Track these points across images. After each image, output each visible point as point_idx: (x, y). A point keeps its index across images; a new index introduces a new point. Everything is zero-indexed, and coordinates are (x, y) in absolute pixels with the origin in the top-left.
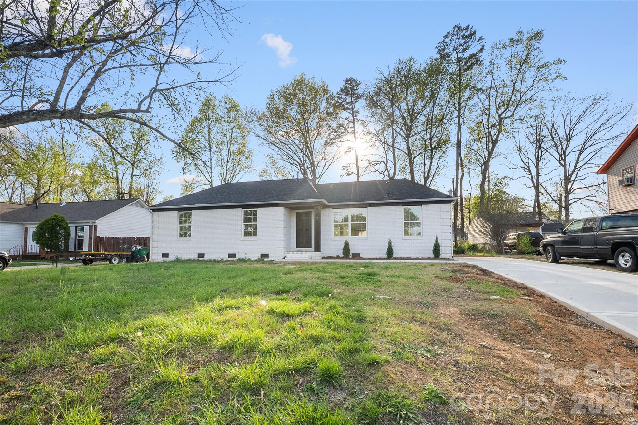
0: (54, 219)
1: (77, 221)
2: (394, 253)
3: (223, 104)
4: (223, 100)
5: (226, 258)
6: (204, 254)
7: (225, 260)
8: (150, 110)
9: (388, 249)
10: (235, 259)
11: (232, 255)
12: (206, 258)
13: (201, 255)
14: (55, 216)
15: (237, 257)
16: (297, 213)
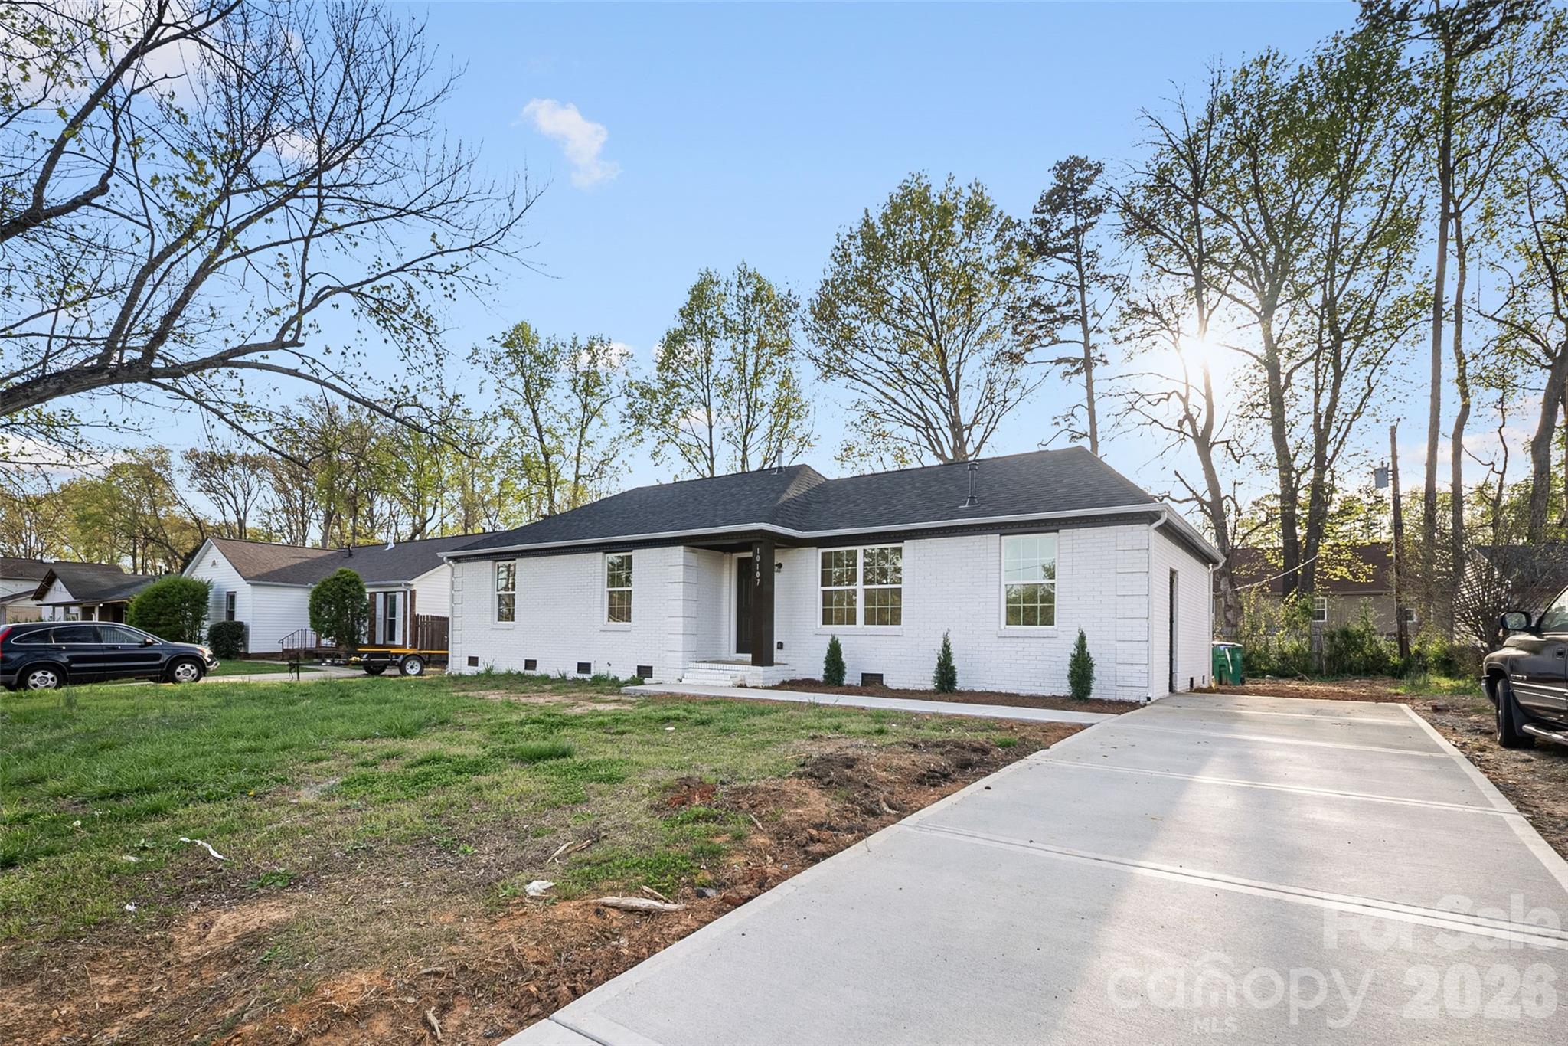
0: (337, 579)
1: (383, 583)
2: (958, 678)
3: (734, 290)
4: (735, 281)
5: (572, 673)
6: (535, 661)
7: (570, 677)
8: (301, 340)
9: (939, 665)
10: (586, 676)
11: (584, 667)
12: (539, 671)
13: (530, 664)
14: (342, 572)
15: (594, 671)
16: (740, 560)
